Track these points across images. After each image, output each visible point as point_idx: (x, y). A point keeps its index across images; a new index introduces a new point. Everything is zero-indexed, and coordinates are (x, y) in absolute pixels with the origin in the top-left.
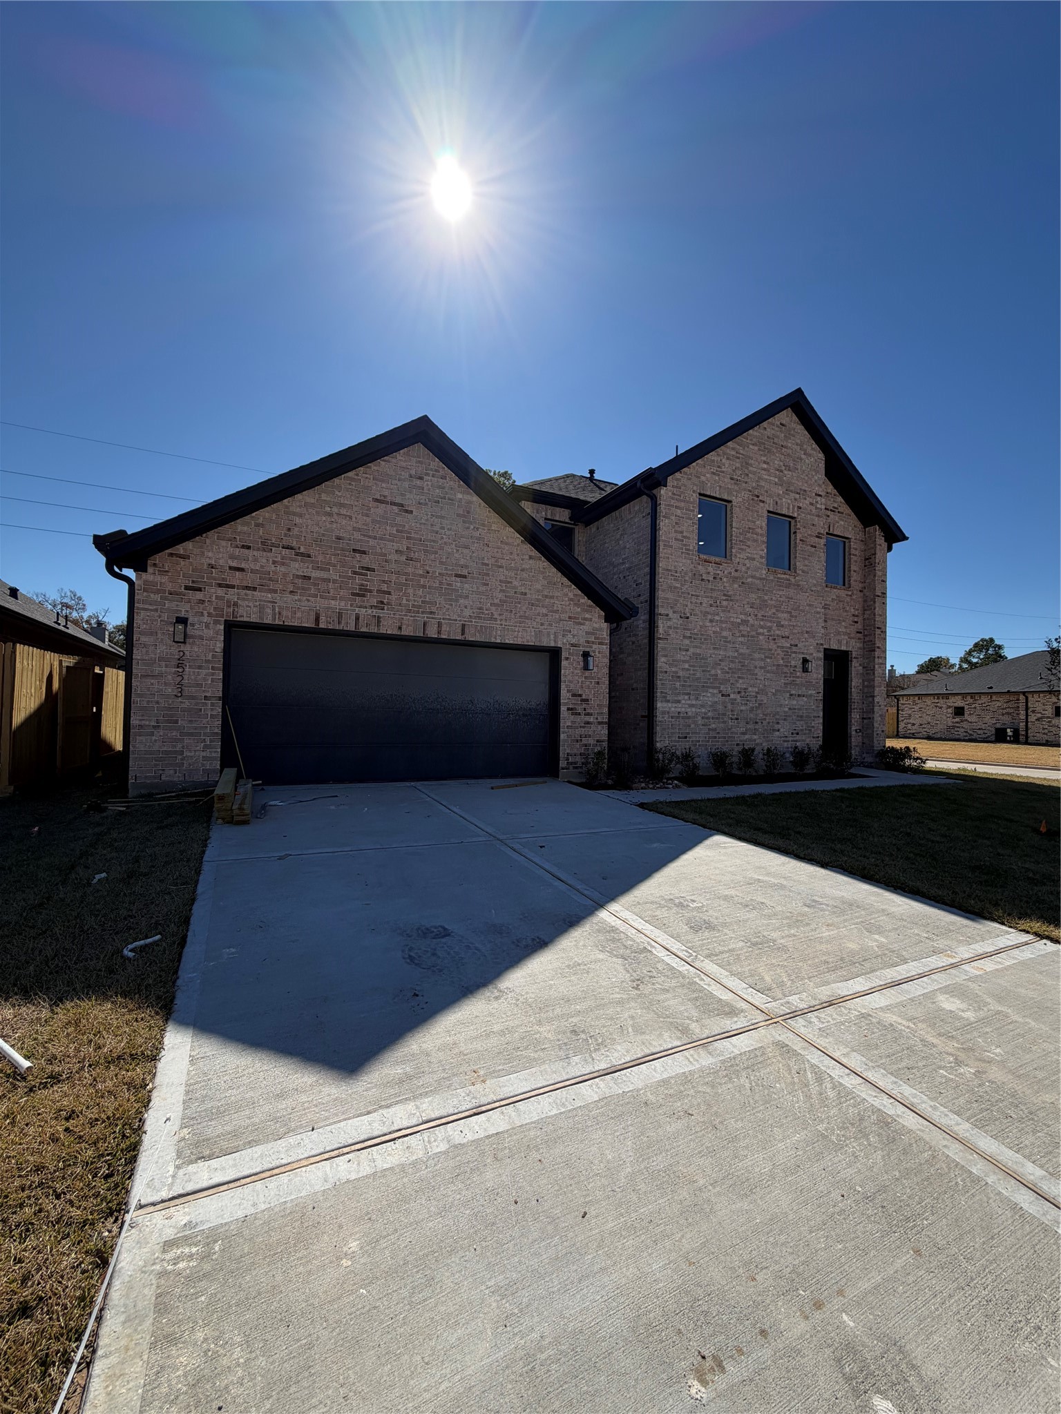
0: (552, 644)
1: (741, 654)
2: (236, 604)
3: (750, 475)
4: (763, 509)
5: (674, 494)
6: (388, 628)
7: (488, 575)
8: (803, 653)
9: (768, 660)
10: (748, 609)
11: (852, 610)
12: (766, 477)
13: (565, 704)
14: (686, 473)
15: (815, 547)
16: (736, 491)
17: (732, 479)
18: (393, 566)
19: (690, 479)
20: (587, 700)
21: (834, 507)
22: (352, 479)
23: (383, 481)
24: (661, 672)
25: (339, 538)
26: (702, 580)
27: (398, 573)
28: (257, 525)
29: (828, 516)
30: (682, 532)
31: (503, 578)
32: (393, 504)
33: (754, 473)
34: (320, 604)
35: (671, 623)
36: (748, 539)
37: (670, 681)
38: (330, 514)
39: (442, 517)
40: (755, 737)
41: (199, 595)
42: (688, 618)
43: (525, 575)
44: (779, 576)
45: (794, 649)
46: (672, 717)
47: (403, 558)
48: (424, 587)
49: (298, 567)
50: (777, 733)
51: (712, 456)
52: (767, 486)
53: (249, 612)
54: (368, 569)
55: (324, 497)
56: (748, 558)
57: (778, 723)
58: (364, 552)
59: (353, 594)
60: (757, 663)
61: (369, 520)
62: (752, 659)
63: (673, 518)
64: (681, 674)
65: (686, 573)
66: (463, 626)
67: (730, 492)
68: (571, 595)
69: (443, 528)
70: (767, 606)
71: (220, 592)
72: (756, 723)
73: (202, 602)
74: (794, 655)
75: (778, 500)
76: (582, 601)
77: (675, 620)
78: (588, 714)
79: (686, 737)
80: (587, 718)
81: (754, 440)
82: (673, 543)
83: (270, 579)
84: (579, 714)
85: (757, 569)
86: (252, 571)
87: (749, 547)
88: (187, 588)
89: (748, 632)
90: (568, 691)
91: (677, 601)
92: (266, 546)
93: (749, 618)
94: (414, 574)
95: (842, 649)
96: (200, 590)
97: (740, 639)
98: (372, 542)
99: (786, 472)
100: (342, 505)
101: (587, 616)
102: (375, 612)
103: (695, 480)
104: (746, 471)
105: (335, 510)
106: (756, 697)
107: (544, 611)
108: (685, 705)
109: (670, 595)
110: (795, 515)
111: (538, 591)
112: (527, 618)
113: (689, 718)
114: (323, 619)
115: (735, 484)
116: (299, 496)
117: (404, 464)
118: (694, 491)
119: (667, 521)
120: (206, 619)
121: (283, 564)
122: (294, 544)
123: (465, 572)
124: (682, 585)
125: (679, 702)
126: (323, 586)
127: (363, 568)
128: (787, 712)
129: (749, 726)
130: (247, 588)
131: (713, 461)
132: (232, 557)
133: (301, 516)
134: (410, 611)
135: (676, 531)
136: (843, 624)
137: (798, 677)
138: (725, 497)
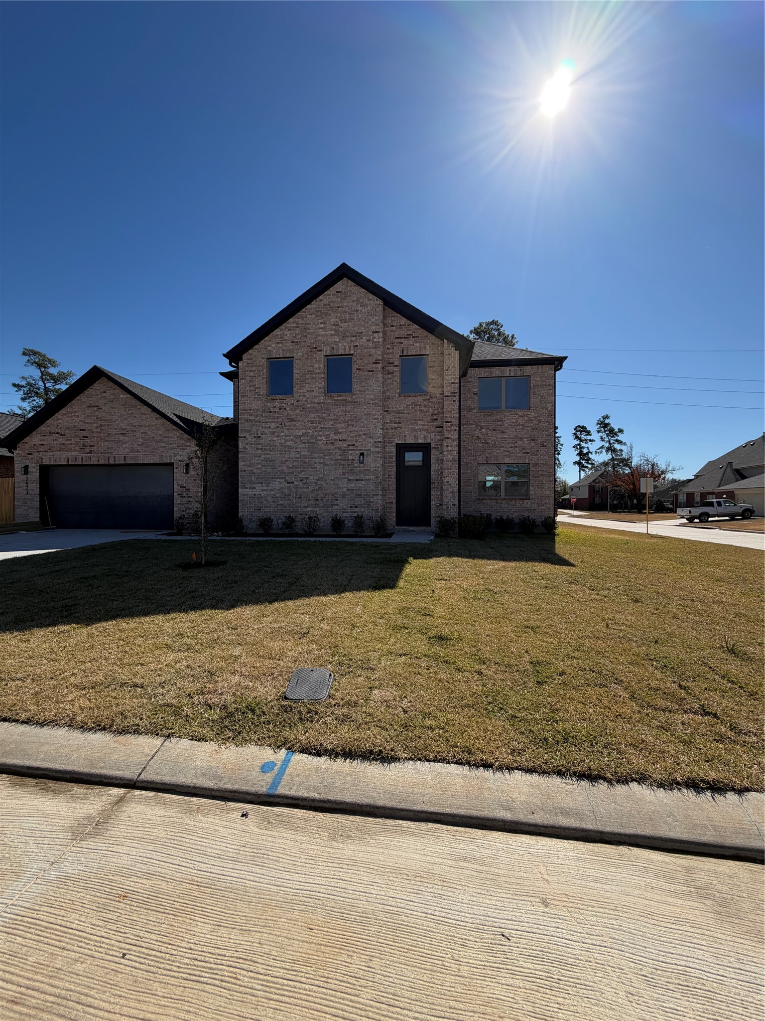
0: (168, 461)
1: (303, 455)
2: (42, 458)
3: (308, 336)
4: (321, 356)
5: (248, 364)
6: (94, 462)
7: (135, 431)
8: (360, 450)
9: (327, 458)
10: (309, 425)
11: (431, 410)
12: (323, 333)
13: (177, 492)
14: (256, 349)
15: (373, 371)
16: (297, 349)
17: (292, 342)
18: (95, 434)
19: (260, 351)
20: (189, 489)
21: (408, 335)
22: (79, 400)
23: (90, 398)
24: (241, 471)
25: (74, 426)
26: (270, 412)
27: (97, 437)
28: (48, 426)
29: (402, 343)
30: (254, 385)
31: (142, 431)
32: (94, 407)
33: (312, 333)
34: (68, 454)
35: (247, 441)
36: (308, 379)
37: (247, 476)
38: (71, 417)
39: (115, 408)
40: (316, 509)
41: (31, 456)
42: (260, 437)
43: (153, 428)
44: (336, 398)
45: (351, 448)
46: (250, 498)
47: (99, 430)
48: (107, 441)
49: (62, 440)
50: (336, 507)
51: (277, 332)
52: (324, 339)
53: (46, 462)
54: (86, 437)
55: (69, 410)
56: (308, 391)
57: (337, 500)
58: (84, 430)
59: (81, 449)
60: (316, 460)
61: (85, 416)
62: (312, 458)
63: (248, 378)
64: (255, 471)
65: (258, 410)
66: (125, 457)
67: (291, 351)
68: (178, 434)
69: (115, 413)
70: (325, 421)
71: (37, 454)
72: (317, 500)
73: (32, 458)
74: (351, 452)
75: (334, 346)
76: (185, 437)
77: (250, 439)
78: (190, 497)
79: (260, 510)
80: (189, 499)
81: (312, 311)
82: (248, 393)
83: (52, 447)
84: (185, 497)
85: (316, 397)
86: (47, 445)
87: (309, 383)
88: (28, 454)
89: (308, 440)
90: (178, 485)
91: (252, 427)
92: (51, 434)
93: (309, 431)
94: (104, 436)
95: (420, 442)
96: (31, 454)
97: (301, 446)
98: (87, 425)
99: (342, 325)
100: (75, 412)
101: (188, 444)
102: (89, 455)
103: (265, 351)
104: (305, 334)
105: (73, 414)
106: (317, 483)
107: (164, 445)
108: (258, 490)
109: (247, 425)
110: (352, 352)
111: (161, 435)
112: (155, 449)
113: (262, 497)
114: (70, 461)
115: (296, 345)
116: (60, 412)
117: (98, 388)
118: (263, 358)
119: (243, 381)
120: (33, 465)
121: (56, 440)
122: (60, 431)
123: (125, 432)
124: (255, 417)
125: (254, 488)
126: (69, 447)
127: (84, 437)
128: (345, 492)
129: (310, 502)
130: (45, 451)
131: (277, 335)
132: (41, 440)
133: (61, 419)
134: (102, 453)
135: (250, 386)
136: (420, 422)
137: (356, 467)
138: (288, 356)
